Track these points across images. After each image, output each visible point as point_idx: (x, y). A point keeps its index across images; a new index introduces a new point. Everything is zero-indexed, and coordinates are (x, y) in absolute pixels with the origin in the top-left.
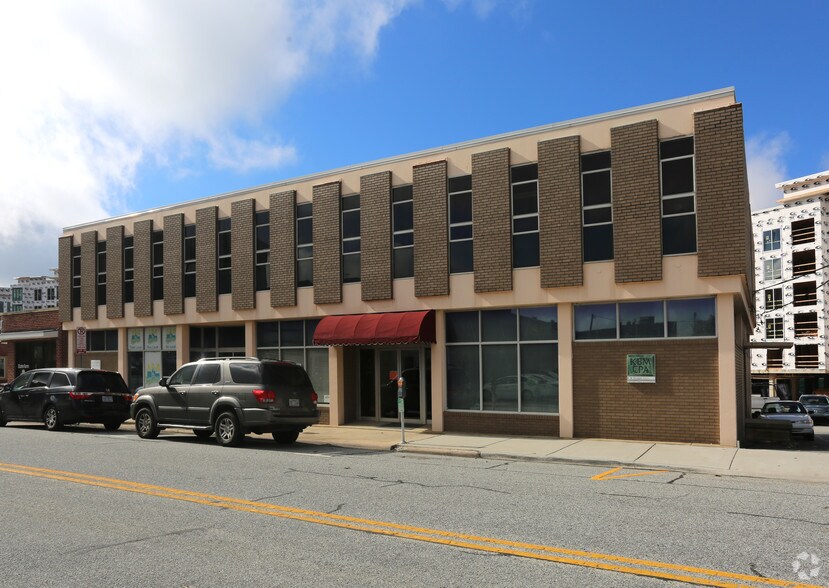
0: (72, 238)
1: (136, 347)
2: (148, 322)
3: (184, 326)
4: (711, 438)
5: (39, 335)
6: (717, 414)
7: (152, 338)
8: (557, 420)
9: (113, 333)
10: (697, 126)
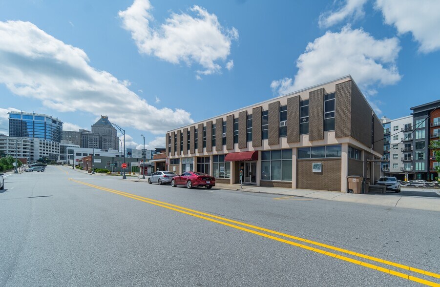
0: (169, 134)
1: (184, 163)
2: (186, 156)
3: (195, 157)
4: (339, 190)
5: (161, 160)
6: (341, 182)
7: (188, 160)
8: (291, 183)
9: (178, 159)
10: (336, 89)
